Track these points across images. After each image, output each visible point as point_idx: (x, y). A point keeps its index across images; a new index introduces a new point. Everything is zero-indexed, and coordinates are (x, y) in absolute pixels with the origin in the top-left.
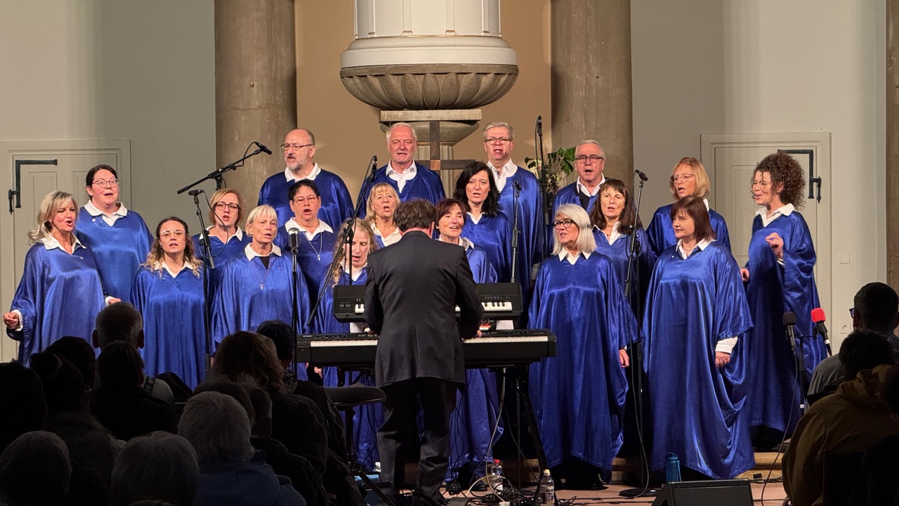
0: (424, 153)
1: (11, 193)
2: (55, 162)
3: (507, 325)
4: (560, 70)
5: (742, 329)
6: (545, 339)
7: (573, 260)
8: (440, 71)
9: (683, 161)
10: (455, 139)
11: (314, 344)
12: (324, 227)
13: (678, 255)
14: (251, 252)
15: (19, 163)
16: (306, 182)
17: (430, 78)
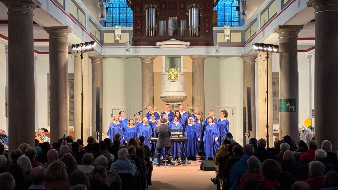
0: (171, 109)
1: (112, 114)
2: (118, 110)
3: (181, 136)
4: (194, 97)
5: (219, 136)
6: (186, 138)
7: (191, 126)
8: (175, 97)
9: (210, 111)
10: (177, 107)
11: (151, 138)
12: (155, 121)
13: (209, 125)
14: (144, 124)
15: (113, 110)
16: (153, 114)
17: (173, 98)
